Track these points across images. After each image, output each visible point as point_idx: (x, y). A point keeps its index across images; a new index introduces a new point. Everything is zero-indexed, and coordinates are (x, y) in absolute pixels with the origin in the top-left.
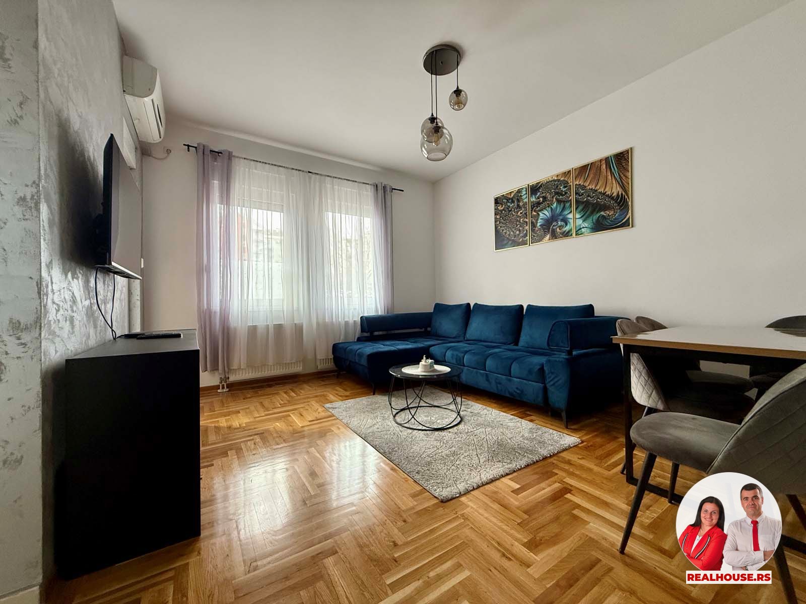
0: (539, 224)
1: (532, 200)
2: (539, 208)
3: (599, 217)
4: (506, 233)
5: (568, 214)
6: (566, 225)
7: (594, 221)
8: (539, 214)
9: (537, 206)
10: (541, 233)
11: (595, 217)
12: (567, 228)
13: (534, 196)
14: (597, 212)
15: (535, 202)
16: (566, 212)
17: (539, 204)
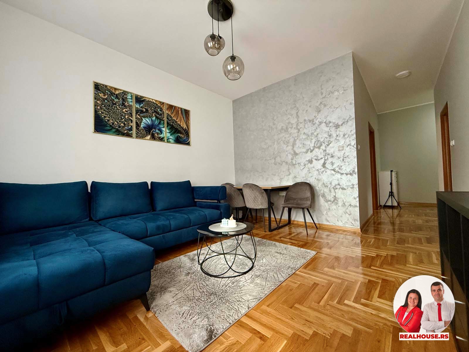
0: (142, 126)
1: (136, 106)
2: (142, 115)
3: (178, 136)
4: (108, 121)
5: (162, 127)
6: (161, 133)
7: (176, 137)
8: (142, 119)
9: (140, 112)
10: (144, 132)
11: (177, 135)
12: (162, 136)
13: (138, 104)
14: (177, 133)
15: (139, 109)
16: (161, 126)
17: (142, 112)
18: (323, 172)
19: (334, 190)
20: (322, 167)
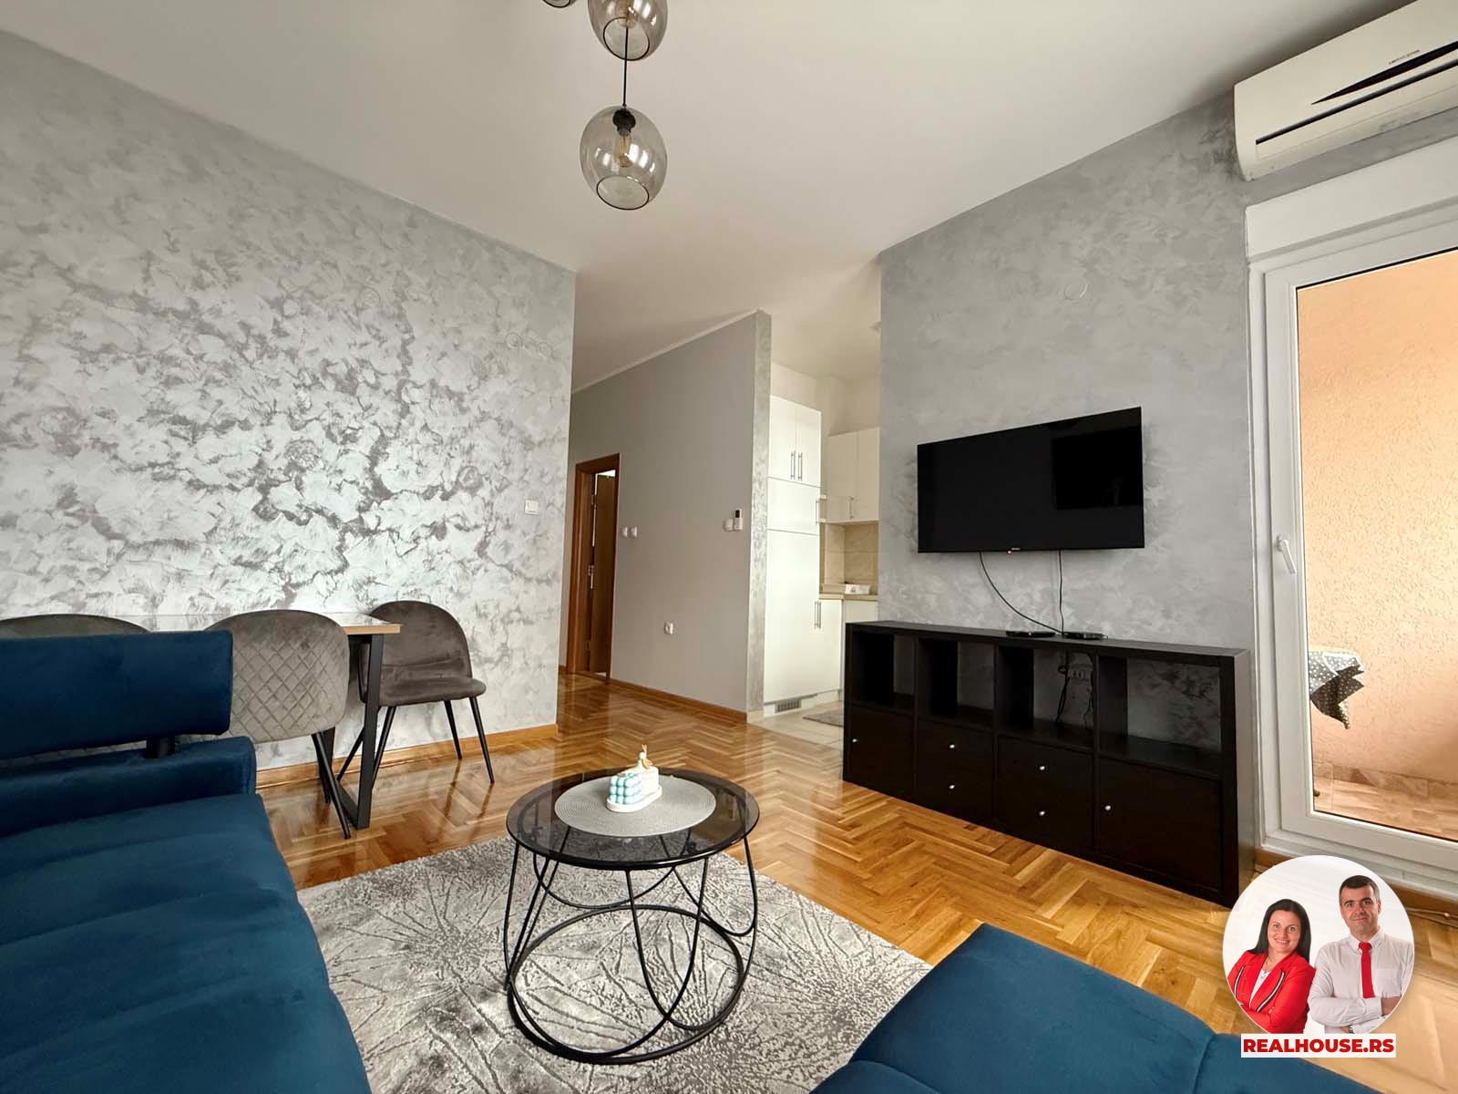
18: (478, 569)
19: (504, 628)
20: (476, 556)
